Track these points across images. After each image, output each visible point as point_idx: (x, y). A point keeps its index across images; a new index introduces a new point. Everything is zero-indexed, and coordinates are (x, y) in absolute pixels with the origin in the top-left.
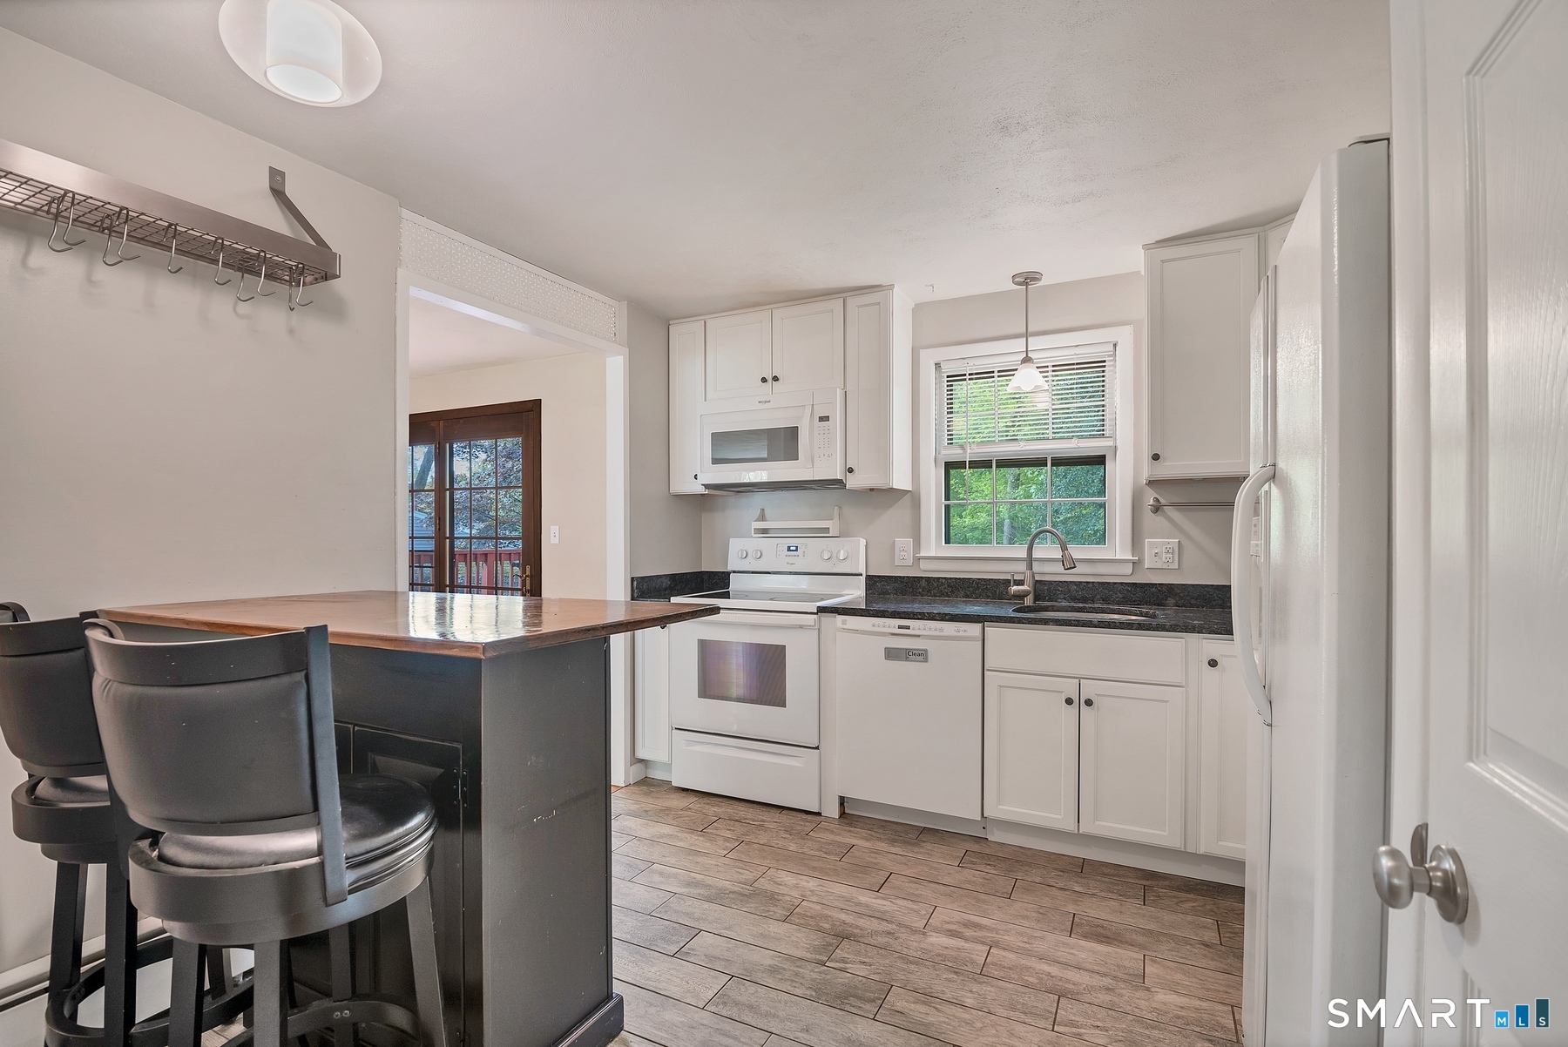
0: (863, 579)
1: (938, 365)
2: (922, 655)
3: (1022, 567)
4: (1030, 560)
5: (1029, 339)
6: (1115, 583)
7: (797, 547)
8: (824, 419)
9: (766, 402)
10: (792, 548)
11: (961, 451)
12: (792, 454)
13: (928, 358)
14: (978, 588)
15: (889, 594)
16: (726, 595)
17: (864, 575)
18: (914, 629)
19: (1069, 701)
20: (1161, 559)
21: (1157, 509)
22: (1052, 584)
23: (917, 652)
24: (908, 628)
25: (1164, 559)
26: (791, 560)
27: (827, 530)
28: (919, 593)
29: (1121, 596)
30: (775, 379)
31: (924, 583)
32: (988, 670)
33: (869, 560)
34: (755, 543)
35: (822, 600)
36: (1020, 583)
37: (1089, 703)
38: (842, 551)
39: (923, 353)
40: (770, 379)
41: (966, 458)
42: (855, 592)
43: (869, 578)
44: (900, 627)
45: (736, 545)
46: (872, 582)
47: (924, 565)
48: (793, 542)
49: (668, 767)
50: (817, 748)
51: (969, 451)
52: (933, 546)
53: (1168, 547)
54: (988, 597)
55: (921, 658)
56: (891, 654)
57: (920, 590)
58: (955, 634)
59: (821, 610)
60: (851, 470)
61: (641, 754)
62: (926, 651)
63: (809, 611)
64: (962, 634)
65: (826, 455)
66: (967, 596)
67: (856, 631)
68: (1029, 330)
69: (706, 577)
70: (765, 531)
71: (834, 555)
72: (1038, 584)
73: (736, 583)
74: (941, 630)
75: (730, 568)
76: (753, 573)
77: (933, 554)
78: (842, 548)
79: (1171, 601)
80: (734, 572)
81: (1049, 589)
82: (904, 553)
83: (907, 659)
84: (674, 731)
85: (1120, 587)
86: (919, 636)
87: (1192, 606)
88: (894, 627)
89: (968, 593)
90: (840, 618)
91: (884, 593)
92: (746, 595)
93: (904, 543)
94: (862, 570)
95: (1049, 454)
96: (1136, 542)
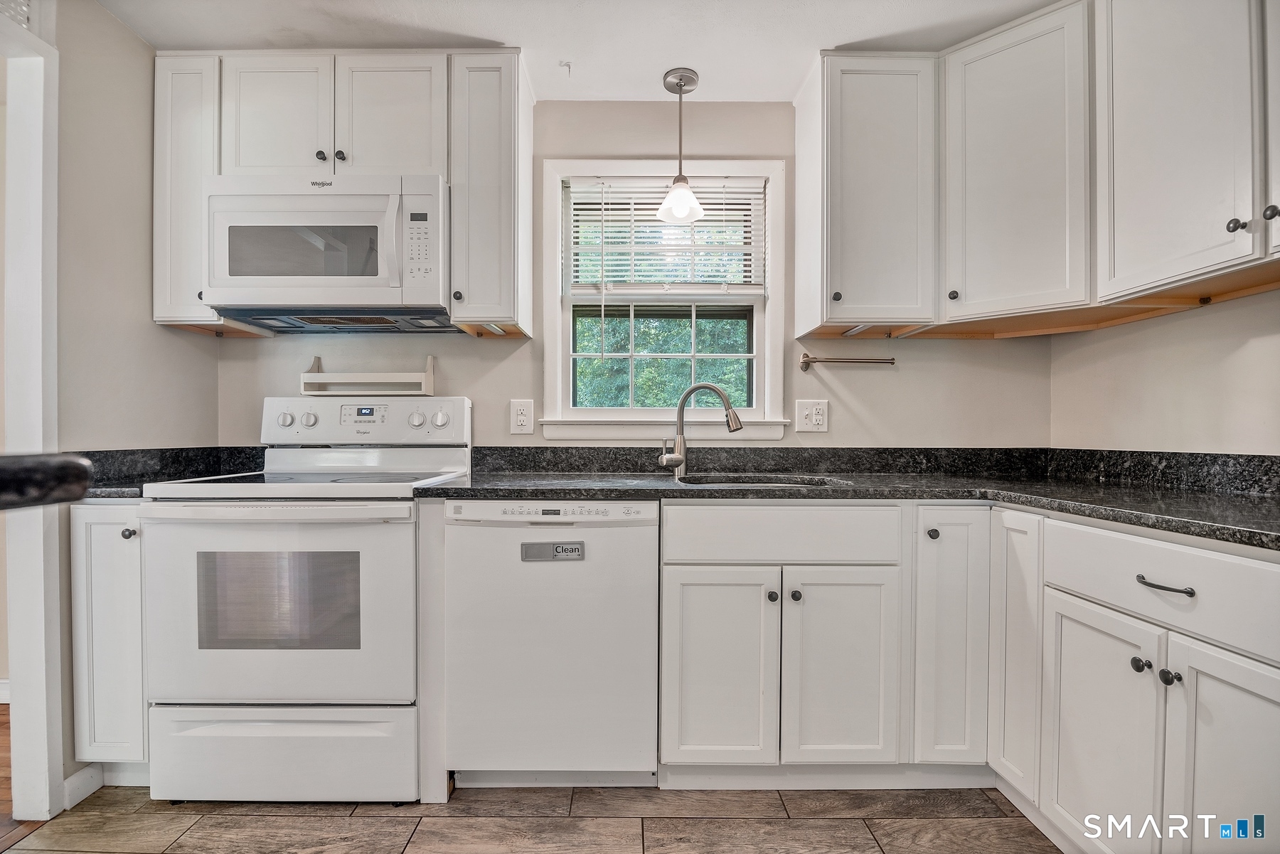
0: (468, 451)
1: (566, 186)
2: (577, 551)
3: (671, 433)
4: (681, 425)
5: (683, 161)
6: (767, 449)
7: (372, 410)
8: (419, 217)
9: (323, 184)
10: (364, 411)
11: (594, 291)
12: (367, 266)
13: (554, 172)
14: (616, 459)
15: (504, 470)
16: (260, 479)
17: (470, 447)
18: (566, 514)
19: (772, 597)
20: (812, 422)
21: (807, 366)
22: (701, 452)
23: (569, 547)
24: (557, 512)
25: (814, 421)
26: (363, 427)
27: (418, 386)
28: (543, 468)
29: (773, 463)
30: (340, 155)
31: (549, 455)
32: (667, 564)
33: (475, 427)
34: (305, 405)
35: (417, 479)
36: (671, 451)
37: (796, 596)
38: (440, 415)
39: (548, 165)
40: (330, 153)
41: (600, 301)
42: (458, 470)
43: (476, 450)
44: (545, 512)
45: (273, 408)
46: (480, 456)
47: (549, 432)
48: (366, 403)
49: (144, 767)
50: (413, 704)
51: (604, 292)
52: (558, 410)
53: (819, 408)
54: (628, 469)
55: (575, 555)
56: (530, 552)
57: (544, 464)
58: (624, 517)
59: (421, 493)
60: (458, 296)
61: (87, 753)
62: (582, 544)
63: (399, 496)
64: (633, 517)
65: (423, 270)
66: (602, 469)
67: (477, 522)
68: (683, 153)
69: (224, 456)
70: (322, 386)
71: (429, 420)
72: (688, 451)
73: (272, 462)
74: (605, 513)
75: (264, 441)
76: (304, 447)
77: (559, 417)
78: (439, 409)
79: (823, 466)
80: (272, 446)
81: (697, 458)
82: (522, 418)
83: (554, 558)
84: (154, 709)
85: (772, 453)
86: (571, 524)
87: (842, 471)
88: (536, 513)
89: (604, 465)
90: (450, 504)
91: (497, 470)
92: (290, 478)
93: (525, 404)
94: (467, 439)
95: (694, 301)
96: (787, 405)
